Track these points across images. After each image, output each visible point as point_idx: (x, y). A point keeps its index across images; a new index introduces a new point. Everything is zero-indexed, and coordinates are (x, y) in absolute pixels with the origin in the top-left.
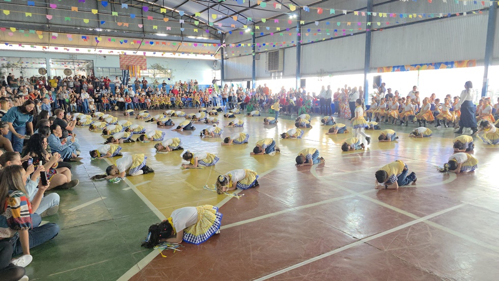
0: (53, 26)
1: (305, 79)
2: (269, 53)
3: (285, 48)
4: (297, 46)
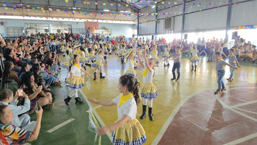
0: (51, 7)
2: (166, 19)
3: (175, 16)
4: (183, 15)
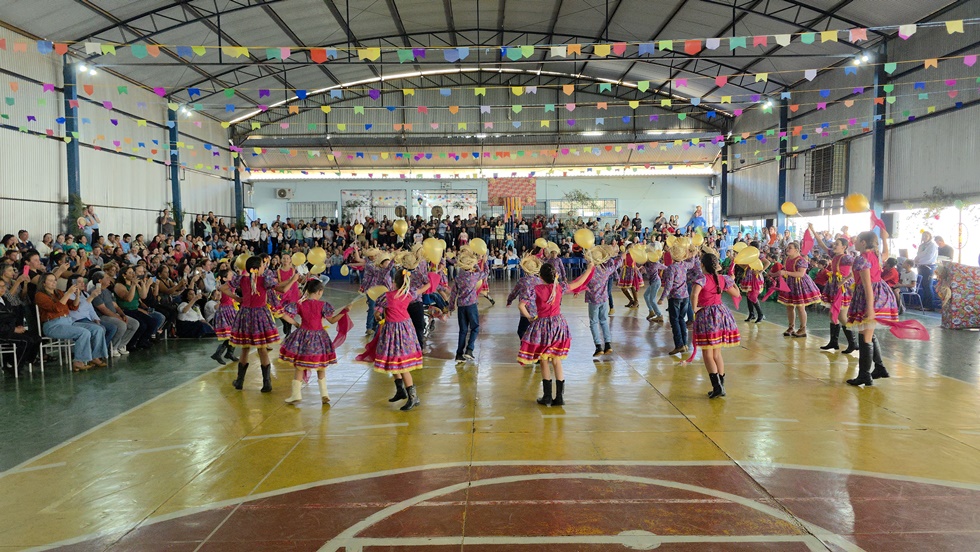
0: (412, 136)
1: (892, 214)
2: (813, 153)
3: (852, 138)
4: (875, 132)
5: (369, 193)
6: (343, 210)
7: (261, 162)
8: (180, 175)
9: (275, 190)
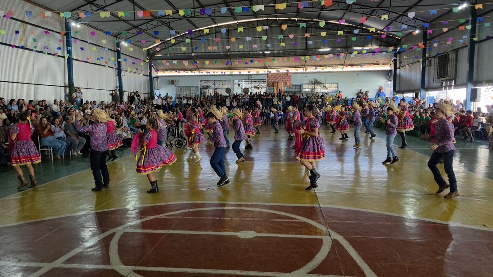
1: (477, 89)
2: (438, 57)
3: (459, 49)
4: (469, 46)
5: (213, 82)
6: (201, 90)
7: (163, 67)
8: (122, 74)
9: (169, 80)
